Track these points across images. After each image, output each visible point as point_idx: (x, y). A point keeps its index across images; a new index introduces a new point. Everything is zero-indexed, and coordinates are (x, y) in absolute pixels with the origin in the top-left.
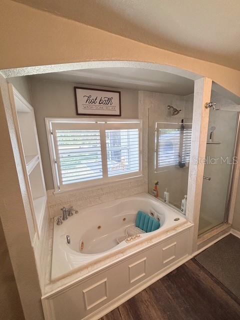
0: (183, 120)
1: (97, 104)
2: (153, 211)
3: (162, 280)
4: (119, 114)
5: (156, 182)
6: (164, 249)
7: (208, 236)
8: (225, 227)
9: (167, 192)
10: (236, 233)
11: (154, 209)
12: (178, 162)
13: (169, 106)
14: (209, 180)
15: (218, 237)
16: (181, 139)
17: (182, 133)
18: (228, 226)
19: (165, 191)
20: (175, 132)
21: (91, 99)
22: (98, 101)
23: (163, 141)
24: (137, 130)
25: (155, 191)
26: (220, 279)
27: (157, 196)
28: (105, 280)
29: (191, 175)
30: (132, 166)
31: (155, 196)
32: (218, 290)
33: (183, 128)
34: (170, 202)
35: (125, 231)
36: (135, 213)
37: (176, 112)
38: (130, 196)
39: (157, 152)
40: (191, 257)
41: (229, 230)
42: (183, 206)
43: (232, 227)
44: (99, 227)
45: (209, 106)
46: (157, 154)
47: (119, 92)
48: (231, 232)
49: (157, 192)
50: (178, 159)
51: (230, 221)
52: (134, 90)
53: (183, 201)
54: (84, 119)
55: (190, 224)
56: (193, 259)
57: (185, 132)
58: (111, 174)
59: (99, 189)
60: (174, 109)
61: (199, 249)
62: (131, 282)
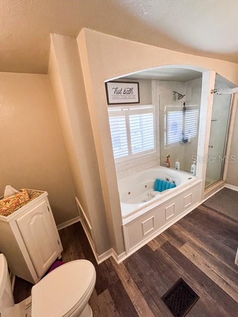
0: (184, 103)
1: (122, 94)
2: (168, 177)
3: (185, 217)
4: (138, 101)
5: (168, 155)
6: (185, 197)
7: (210, 189)
8: (221, 182)
9: (178, 161)
10: (229, 186)
11: (169, 176)
12: (181, 138)
13: (174, 92)
14: (212, 147)
15: (217, 190)
16: (184, 119)
17: (184, 114)
18: (223, 182)
19: (176, 161)
20: (179, 114)
21: (118, 90)
22: (123, 91)
23: (171, 122)
24: (152, 114)
25: (167, 163)
26: (222, 212)
27: (169, 167)
28: (153, 217)
29: (200, 144)
30: (145, 145)
31: (167, 167)
32: (222, 217)
33: (185, 109)
34: (180, 169)
35: (148, 194)
36: (154, 181)
37: (181, 96)
38: (147, 169)
39: (167, 131)
40: (201, 203)
41: (224, 185)
42: (193, 169)
43: (226, 182)
44: (129, 193)
45: (214, 92)
46: (167, 133)
47: (138, 83)
48: (225, 186)
49: (169, 164)
50: (181, 136)
51: (224, 178)
52: (148, 80)
53: (193, 166)
54: (113, 108)
55: (199, 181)
56: (203, 205)
57: (186, 113)
58: (134, 152)
59: (125, 165)
60: (179, 94)
61: (205, 198)
62: (167, 219)
